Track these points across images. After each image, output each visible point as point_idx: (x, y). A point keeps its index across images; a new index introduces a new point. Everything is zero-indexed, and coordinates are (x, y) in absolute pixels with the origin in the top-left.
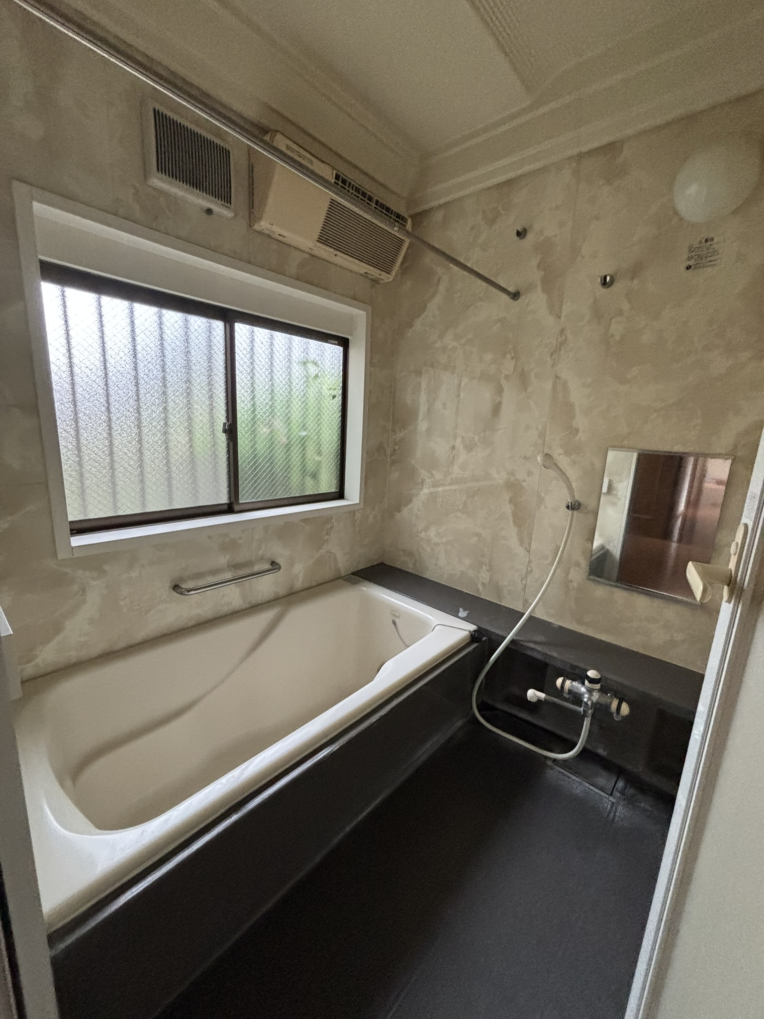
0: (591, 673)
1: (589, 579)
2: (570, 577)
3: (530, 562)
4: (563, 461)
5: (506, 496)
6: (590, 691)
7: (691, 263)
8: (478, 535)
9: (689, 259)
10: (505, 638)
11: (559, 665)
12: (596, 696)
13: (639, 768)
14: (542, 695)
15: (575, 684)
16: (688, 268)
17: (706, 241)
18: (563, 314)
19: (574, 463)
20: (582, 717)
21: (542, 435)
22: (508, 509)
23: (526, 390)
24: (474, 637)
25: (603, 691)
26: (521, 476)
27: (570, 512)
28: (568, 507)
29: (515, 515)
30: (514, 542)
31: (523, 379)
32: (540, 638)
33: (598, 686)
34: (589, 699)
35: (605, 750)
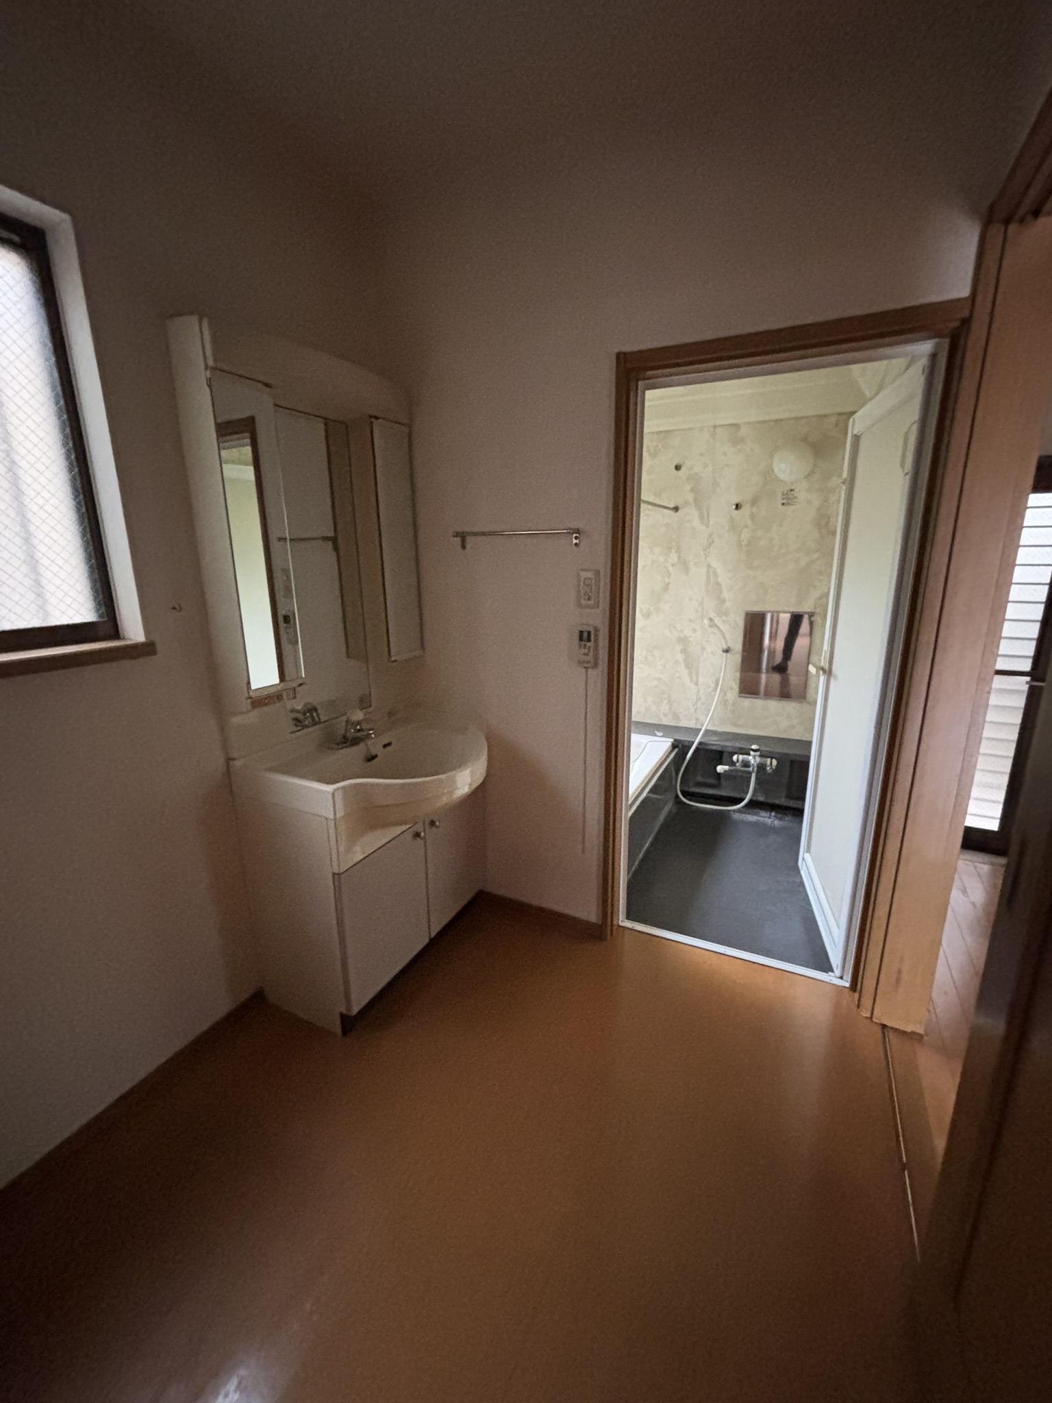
0: (754, 747)
1: (740, 696)
2: (727, 698)
3: (698, 692)
4: (717, 621)
5: (678, 648)
6: (754, 757)
7: (785, 501)
8: (659, 679)
9: (783, 499)
10: (693, 743)
11: (730, 750)
12: (758, 759)
13: (783, 801)
14: (726, 768)
15: (745, 756)
16: (783, 504)
17: (791, 490)
18: (711, 523)
19: (724, 621)
20: (750, 773)
21: (701, 604)
22: (680, 657)
23: (687, 574)
24: (674, 746)
25: (761, 756)
26: (688, 633)
27: (725, 654)
28: (723, 651)
29: (685, 660)
30: (686, 680)
31: (684, 565)
32: (715, 739)
33: (758, 753)
34: (755, 761)
35: (762, 797)
